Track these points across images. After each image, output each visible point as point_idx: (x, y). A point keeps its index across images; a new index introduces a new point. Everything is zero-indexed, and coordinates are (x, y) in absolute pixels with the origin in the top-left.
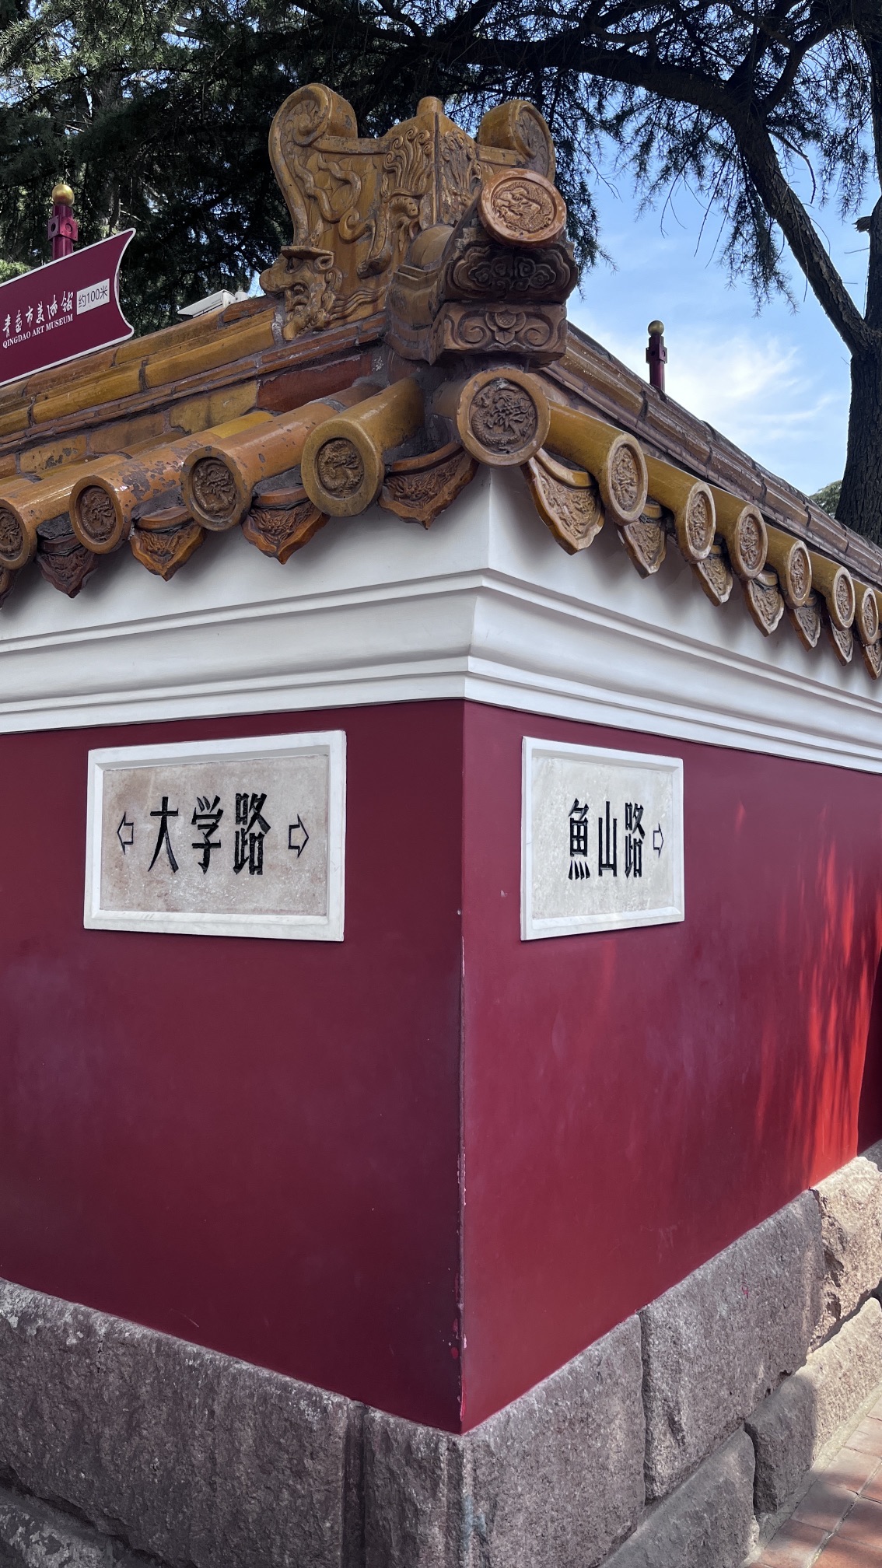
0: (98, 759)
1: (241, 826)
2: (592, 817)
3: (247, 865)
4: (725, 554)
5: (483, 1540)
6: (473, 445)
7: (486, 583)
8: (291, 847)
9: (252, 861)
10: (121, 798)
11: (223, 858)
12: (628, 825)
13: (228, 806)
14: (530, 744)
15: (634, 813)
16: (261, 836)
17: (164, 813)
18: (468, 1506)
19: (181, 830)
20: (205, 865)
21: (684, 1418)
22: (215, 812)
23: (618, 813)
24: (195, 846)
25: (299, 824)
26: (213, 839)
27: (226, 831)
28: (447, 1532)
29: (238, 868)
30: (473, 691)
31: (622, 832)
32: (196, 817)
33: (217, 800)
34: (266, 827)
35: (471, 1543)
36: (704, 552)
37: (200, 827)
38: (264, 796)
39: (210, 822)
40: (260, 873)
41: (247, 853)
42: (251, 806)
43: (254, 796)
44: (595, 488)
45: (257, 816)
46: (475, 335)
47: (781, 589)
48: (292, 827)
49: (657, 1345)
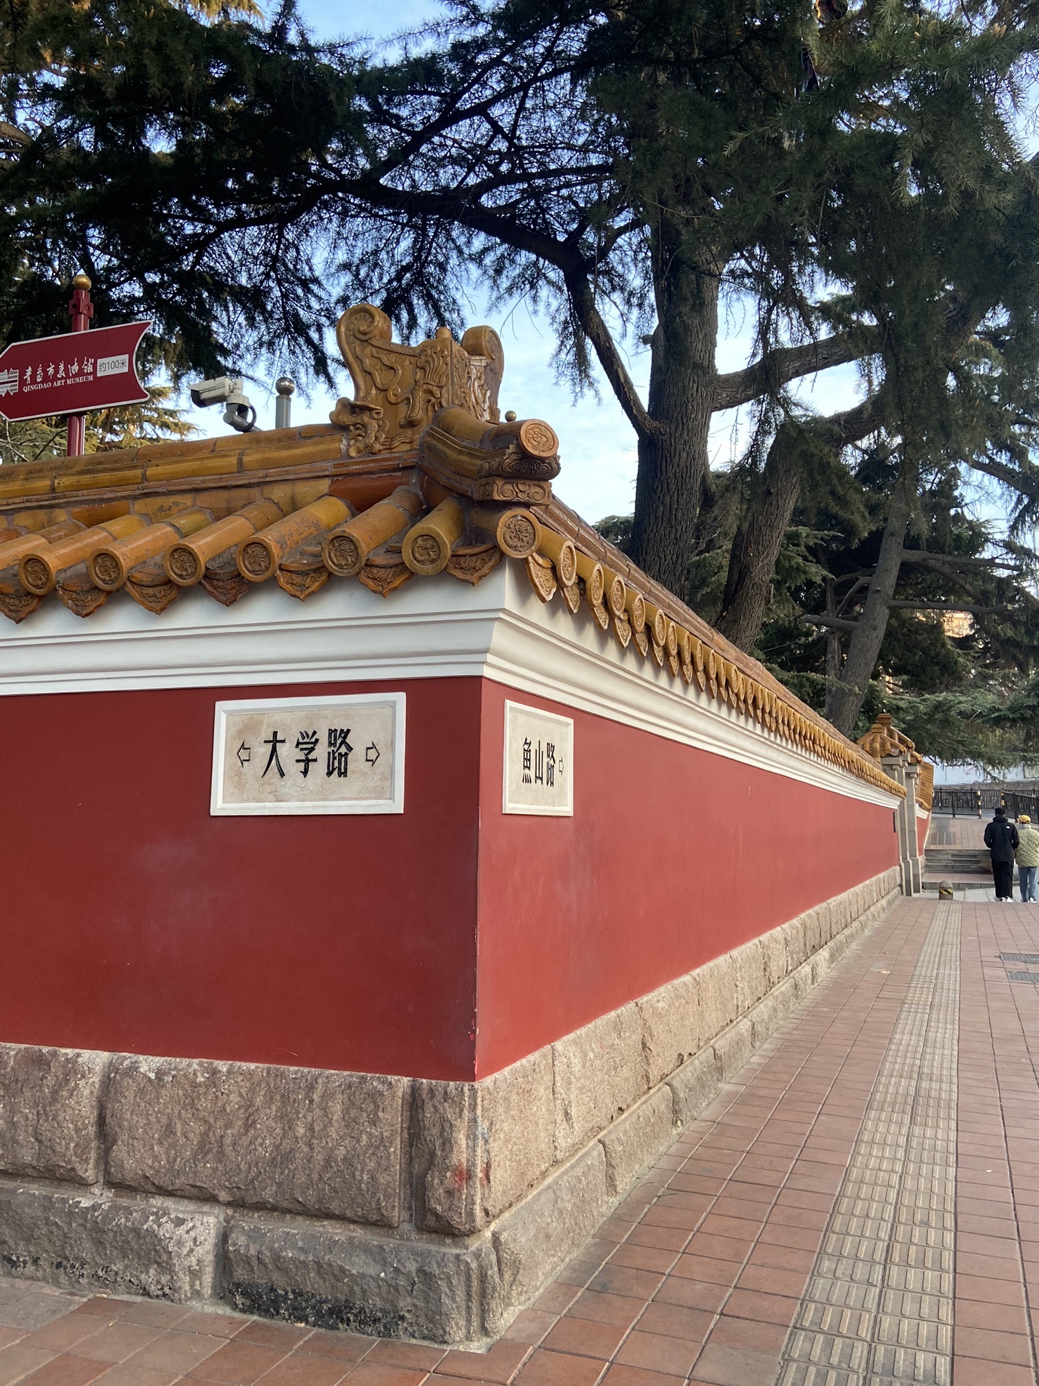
0: (223, 708)
1: (332, 748)
2: (533, 748)
3: (336, 771)
4: (606, 603)
5: (486, 1142)
6: (503, 546)
7: (502, 615)
8: (367, 760)
9: (340, 769)
10: (240, 732)
11: (319, 768)
12: (548, 756)
13: (323, 737)
14: (509, 704)
15: (551, 748)
16: (346, 754)
17: (275, 741)
18: (479, 1120)
19: (288, 753)
20: (305, 773)
21: (573, 1111)
22: (313, 740)
23: (544, 748)
24: (298, 761)
25: (374, 747)
26: (310, 757)
27: (321, 751)
28: (468, 1137)
29: (329, 773)
30: (488, 672)
31: (546, 760)
32: (298, 744)
33: (315, 733)
34: (350, 749)
35: (481, 1142)
36: (597, 601)
37: (302, 749)
38: (348, 731)
39: (310, 746)
40: (346, 776)
41: (336, 764)
42: (340, 737)
43: (342, 730)
44: (554, 569)
45: (343, 742)
46: (508, 493)
47: (629, 622)
48: (368, 748)
49: (559, 1067)
